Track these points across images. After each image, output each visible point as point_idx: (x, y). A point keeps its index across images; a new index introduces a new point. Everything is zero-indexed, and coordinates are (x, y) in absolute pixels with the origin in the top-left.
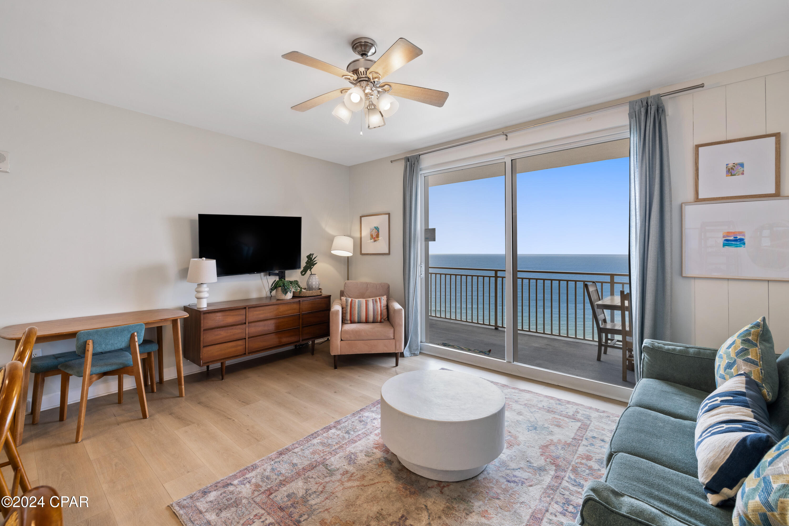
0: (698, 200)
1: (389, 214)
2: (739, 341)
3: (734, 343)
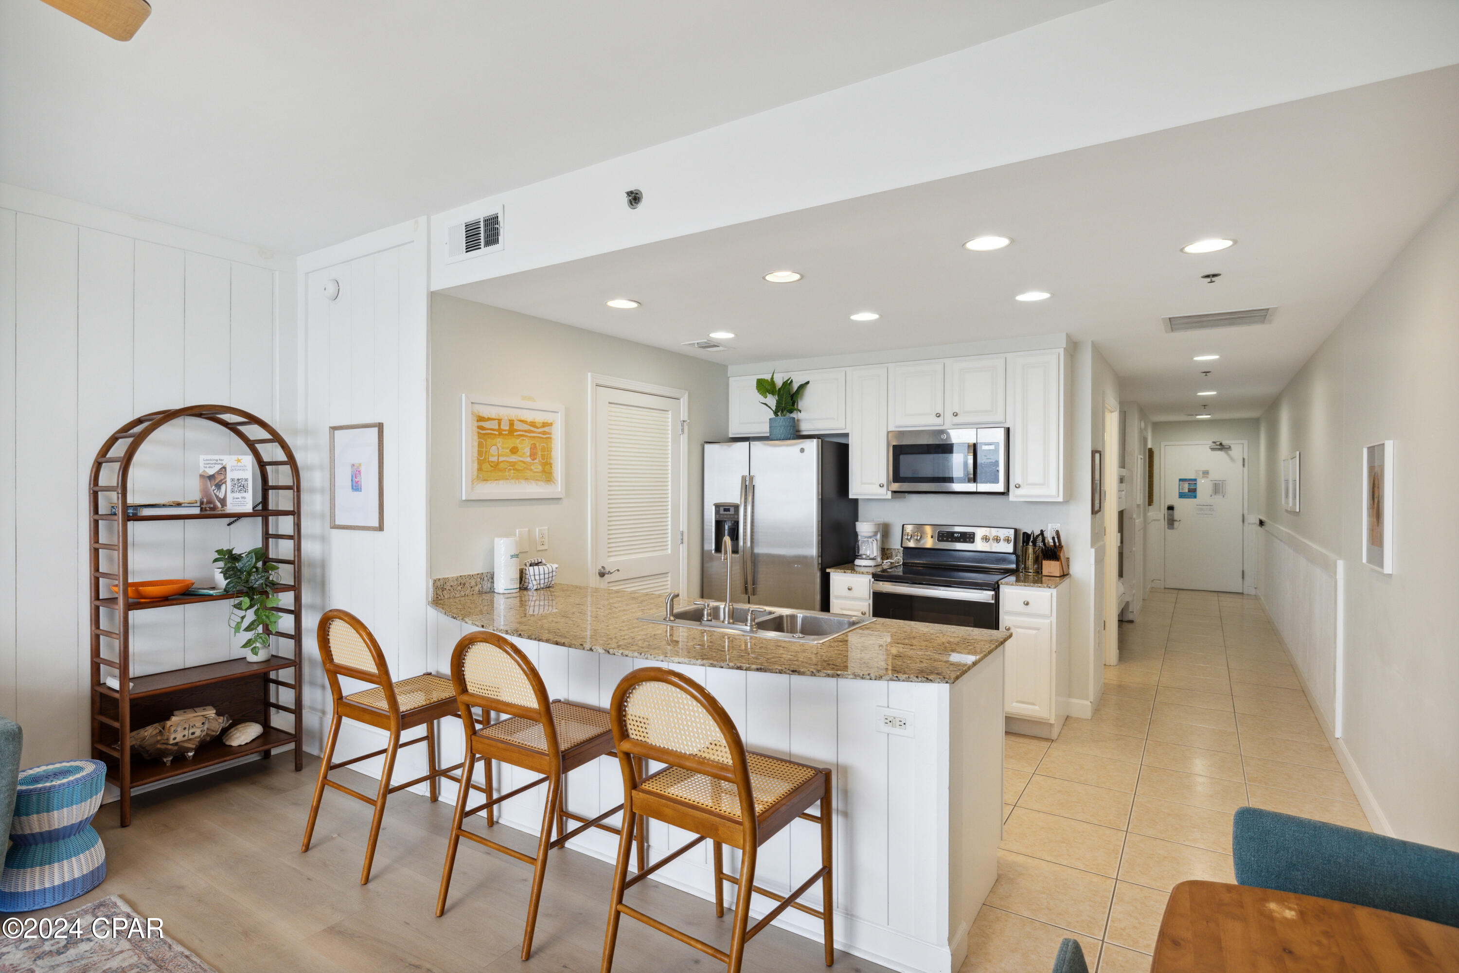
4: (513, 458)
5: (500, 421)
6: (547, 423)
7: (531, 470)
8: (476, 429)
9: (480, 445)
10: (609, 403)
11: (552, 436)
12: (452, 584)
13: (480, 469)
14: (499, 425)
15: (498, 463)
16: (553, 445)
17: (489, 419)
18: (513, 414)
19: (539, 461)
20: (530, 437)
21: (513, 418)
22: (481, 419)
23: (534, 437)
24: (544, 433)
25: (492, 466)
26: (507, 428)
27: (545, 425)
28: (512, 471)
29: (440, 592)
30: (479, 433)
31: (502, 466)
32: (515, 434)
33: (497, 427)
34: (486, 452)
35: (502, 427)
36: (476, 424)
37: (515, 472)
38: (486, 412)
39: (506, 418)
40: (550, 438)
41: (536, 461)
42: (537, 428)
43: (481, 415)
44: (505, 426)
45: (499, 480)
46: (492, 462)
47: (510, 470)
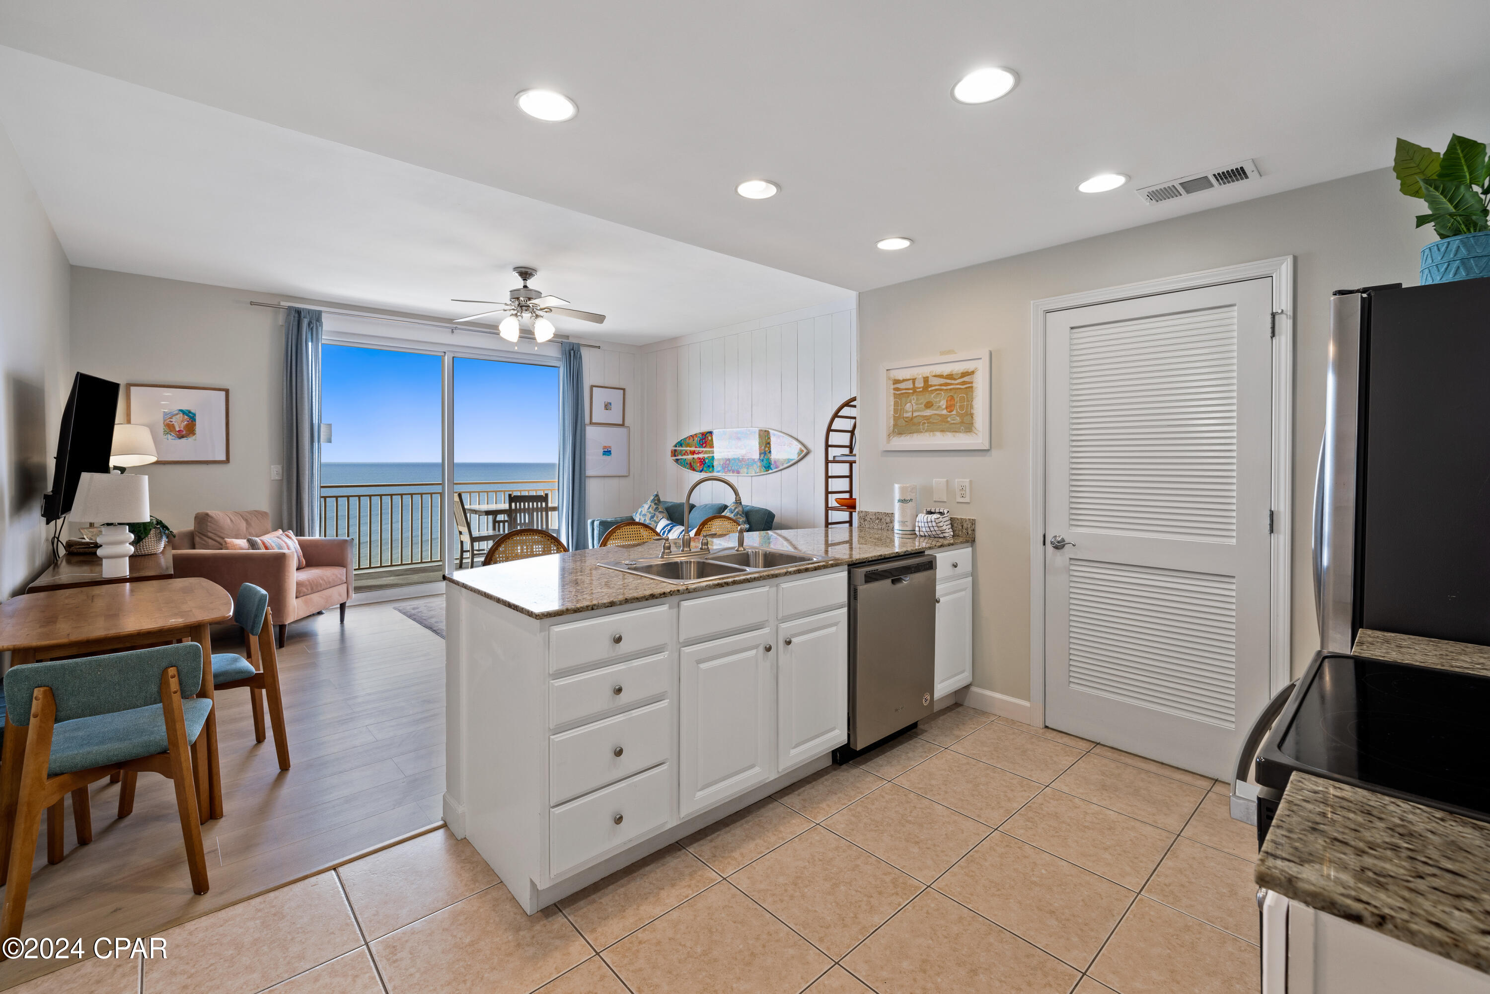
0: (591, 423)
1: (227, 391)
2: (653, 504)
3: (650, 506)
4: (928, 412)
5: (914, 380)
6: (968, 372)
7: (948, 422)
8: (892, 391)
9: (896, 404)
10: (1072, 328)
11: (974, 385)
12: (871, 517)
13: (895, 425)
14: (914, 383)
15: (912, 419)
16: (974, 394)
17: (904, 380)
18: (926, 371)
19: (957, 412)
20: (947, 390)
21: (928, 375)
22: (896, 382)
23: (951, 389)
24: (964, 383)
25: (906, 421)
26: (922, 385)
27: (965, 374)
28: (926, 425)
29: (862, 521)
30: (894, 394)
31: (915, 420)
32: (930, 389)
33: (911, 386)
34: (901, 409)
35: (916, 385)
36: (892, 387)
37: (929, 425)
38: (901, 375)
39: (920, 376)
40: (972, 387)
41: (953, 413)
42: (955, 379)
43: (897, 378)
44: (920, 384)
45: (913, 433)
46: (906, 418)
47: (925, 423)
